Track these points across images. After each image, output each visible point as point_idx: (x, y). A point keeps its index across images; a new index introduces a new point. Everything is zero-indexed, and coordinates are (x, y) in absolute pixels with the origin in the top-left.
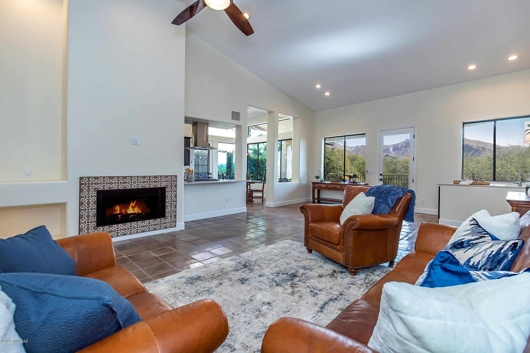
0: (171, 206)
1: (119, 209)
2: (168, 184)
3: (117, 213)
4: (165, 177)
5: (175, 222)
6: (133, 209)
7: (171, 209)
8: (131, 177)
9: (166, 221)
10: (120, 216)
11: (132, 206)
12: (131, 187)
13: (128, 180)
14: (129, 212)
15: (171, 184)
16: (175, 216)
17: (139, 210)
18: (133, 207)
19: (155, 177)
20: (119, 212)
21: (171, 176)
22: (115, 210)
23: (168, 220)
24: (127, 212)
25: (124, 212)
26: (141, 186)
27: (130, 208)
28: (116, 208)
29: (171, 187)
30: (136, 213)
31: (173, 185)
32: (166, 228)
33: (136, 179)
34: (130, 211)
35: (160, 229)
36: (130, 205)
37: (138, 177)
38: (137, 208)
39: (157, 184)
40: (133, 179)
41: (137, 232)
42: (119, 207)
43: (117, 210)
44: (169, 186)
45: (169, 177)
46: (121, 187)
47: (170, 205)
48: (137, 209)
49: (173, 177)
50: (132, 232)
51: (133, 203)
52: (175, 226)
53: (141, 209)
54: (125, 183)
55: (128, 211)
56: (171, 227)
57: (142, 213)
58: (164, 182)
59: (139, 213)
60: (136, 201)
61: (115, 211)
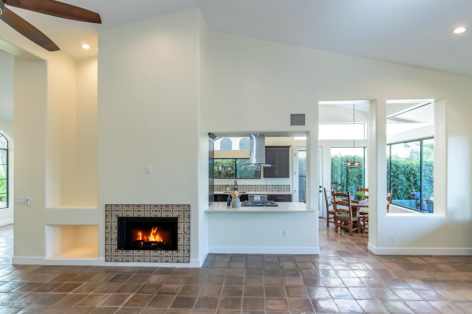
0: (184, 238)
1: (142, 236)
2: (180, 214)
3: (139, 240)
4: (177, 206)
5: (189, 257)
6: (154, 237)
7: (184, 242)
8: (145, 205)
9: (178, 254)
10: (142, 243)
11: (153, 234)
12: (144, 215)
13: (142, 208)
14: (151, 240)
15: (184, 215)
16: (189, 251)
17: (160, 238)
18: (155, 235)
19: (167, 206)
20: (141, 238)
21: (184, 205)
22: (138, 236)
23: (181, 253)
24: (149, 240)
25: (146, 239)
26: (154, 214)
27: (152, 235)
28: (138, 234)
29: (184, 218)
30: (157, 241)
31: (185, 215)
32: (178, 262)
33: (149, 207)
34: (152, 238)
35: (172, 262)
36: (151, 233)
37: (150, 205)
38: (158, 235)
39: (168, 214)
40: (146, 207)
41: (150, 261)
42: (142, 234)
43: (140, 237)
44: (181, 217)
45: (181, 206)
46: (136, 215)
47: (182, 238)
48: (159, 237)
49: (185, 207)
50: (146, 260)
51: (154, 230)
52: (189, 262)
53: (162, 238)
54: (139, 211)
55: (149, 238)
56: (184, 262)
57: (163, 243)
58: (176, 212)
59: (160, 242)
60: (157, 228)
61: (138, 238)
